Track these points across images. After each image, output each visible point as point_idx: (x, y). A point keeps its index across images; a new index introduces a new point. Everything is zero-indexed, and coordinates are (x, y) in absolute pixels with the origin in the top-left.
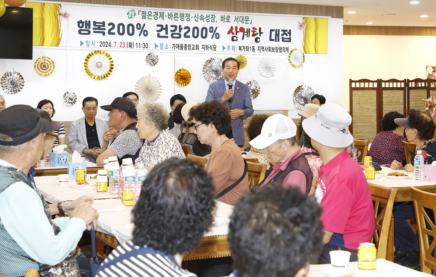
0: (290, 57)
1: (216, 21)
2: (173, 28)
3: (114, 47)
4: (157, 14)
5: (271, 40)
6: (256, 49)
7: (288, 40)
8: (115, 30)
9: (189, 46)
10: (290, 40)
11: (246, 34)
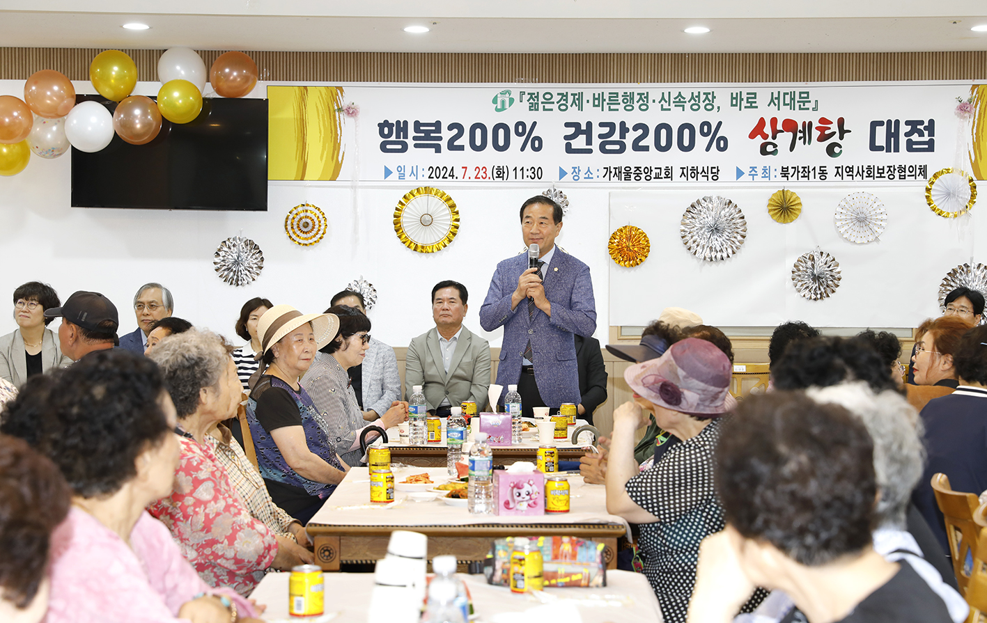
0: (932, 192)
1: (719, 108)
2: (606, 130)
3: (460, 178)
4: (564, 98)
5: (873, 147)
6: (831, 172)
7: (927, 146)
8: (464, 140)
9: (646, 170)
10: (930, 146)
11: (799, 135)
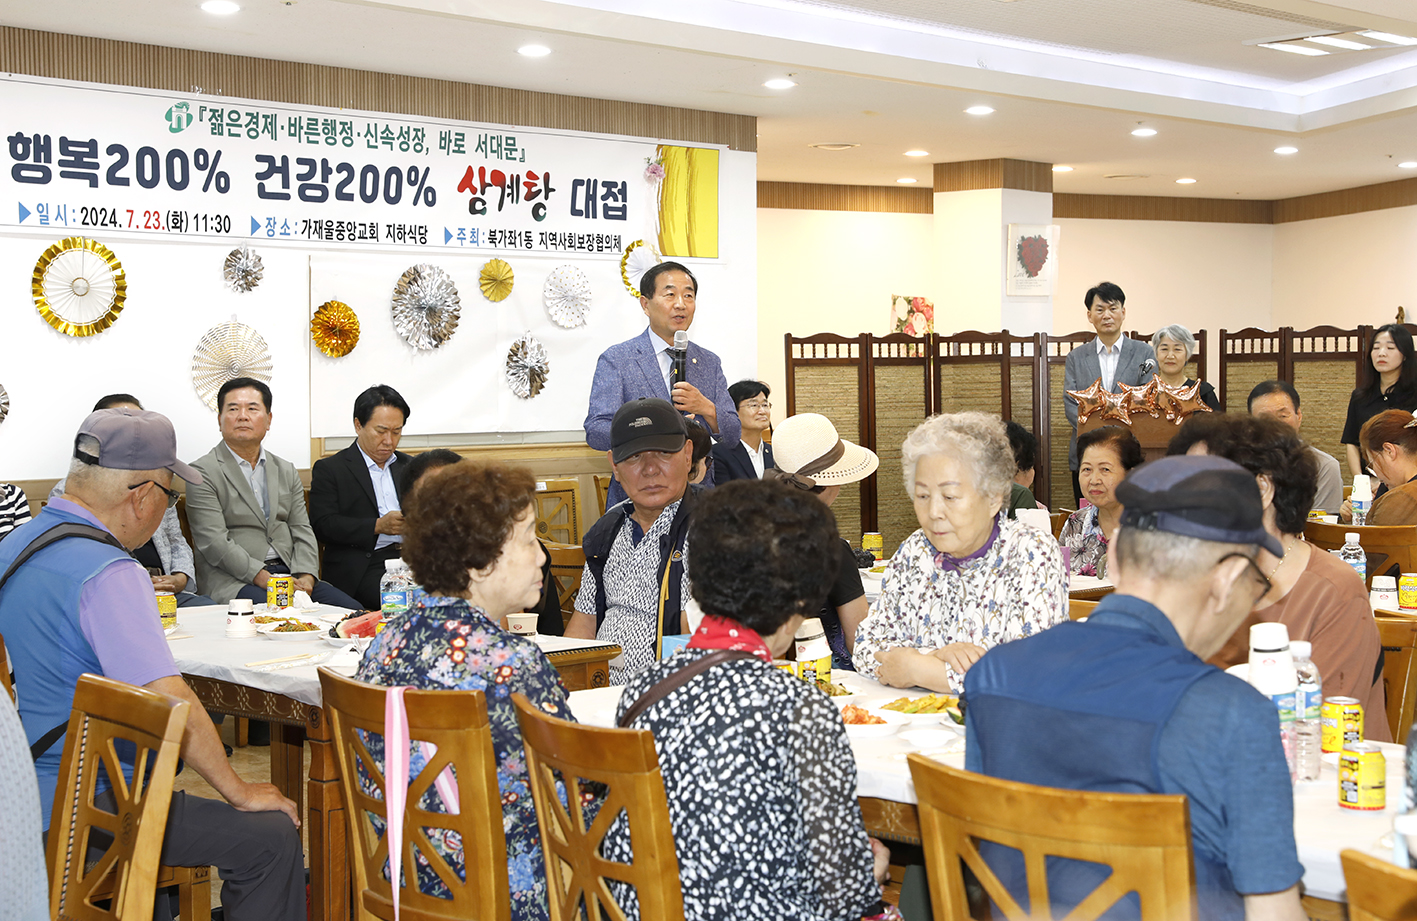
0: (626, 268)
2: (305, 169)
4: (254, 120)
5: (575, 212)
6: (536, 238)
7: (620, 213)
8: (129, 171)
9: (350, 227)
10: (623, 214)
11: (508, 191)
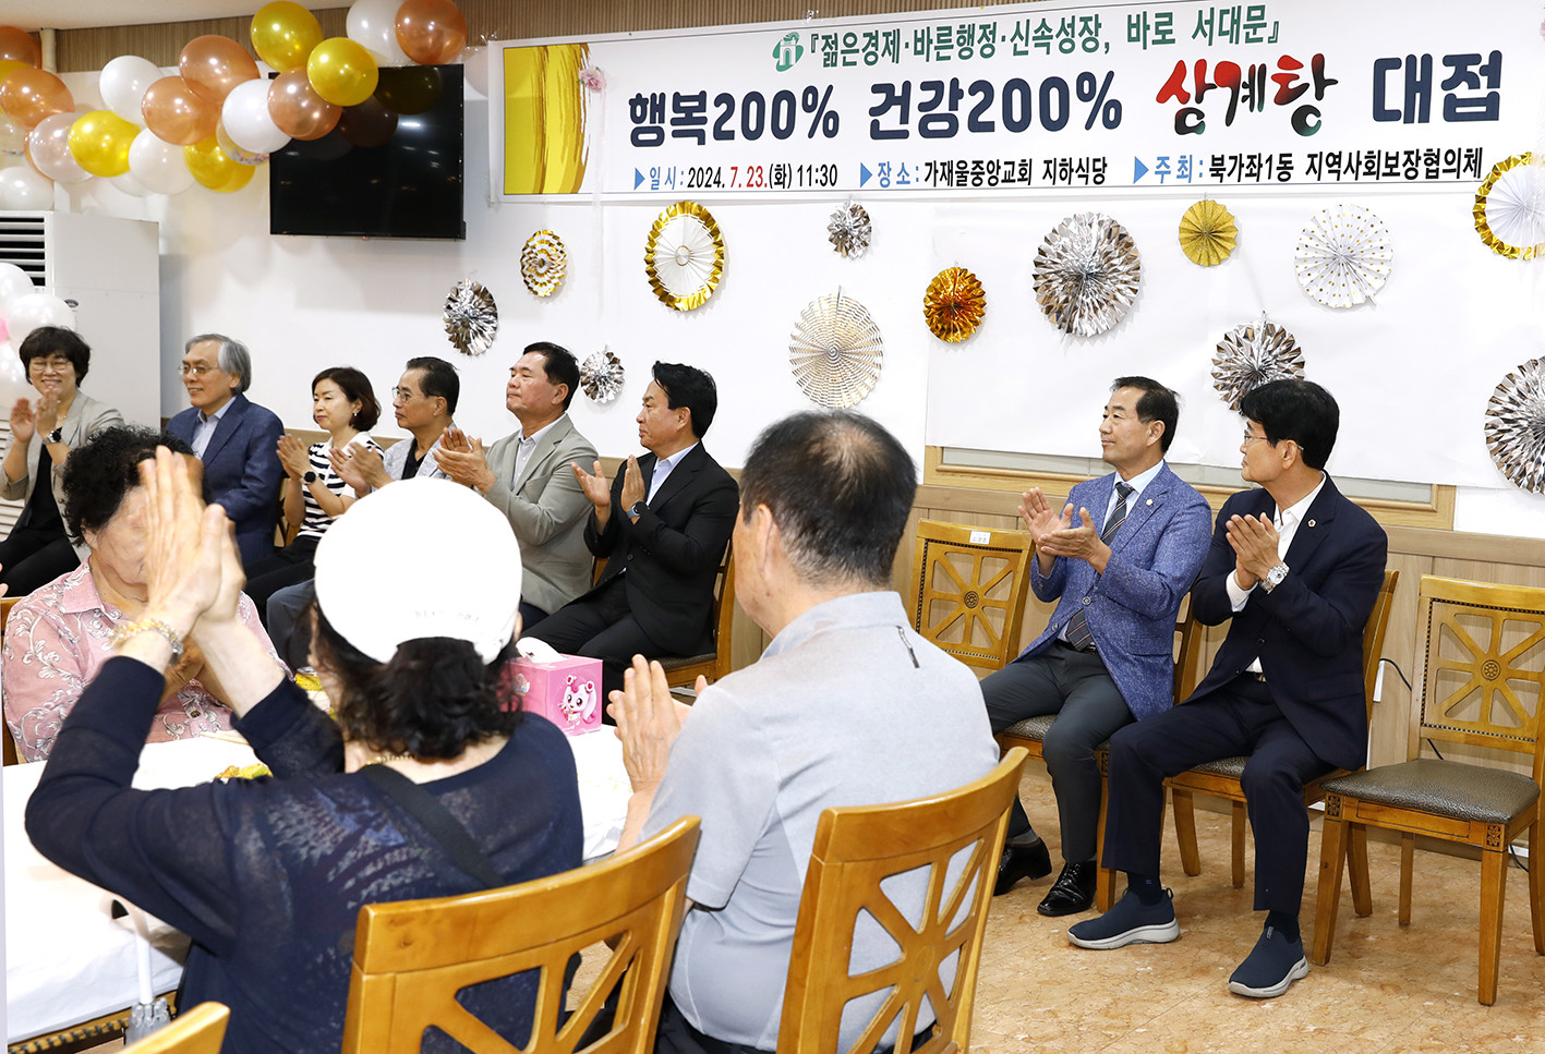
1: (1107, 45)
2: (930, 95)
4: (873, 41)
5: (1381, 114)
6: (1300, 164)
7: (1483, 109)
9: (991, 167)
11: (1244, 92)
